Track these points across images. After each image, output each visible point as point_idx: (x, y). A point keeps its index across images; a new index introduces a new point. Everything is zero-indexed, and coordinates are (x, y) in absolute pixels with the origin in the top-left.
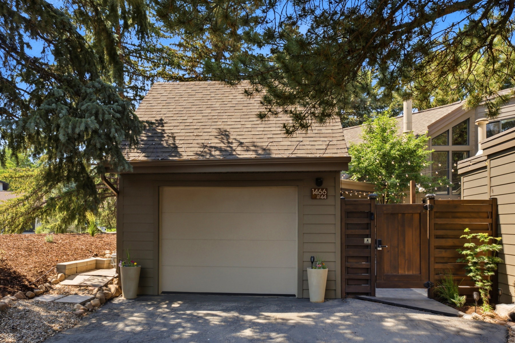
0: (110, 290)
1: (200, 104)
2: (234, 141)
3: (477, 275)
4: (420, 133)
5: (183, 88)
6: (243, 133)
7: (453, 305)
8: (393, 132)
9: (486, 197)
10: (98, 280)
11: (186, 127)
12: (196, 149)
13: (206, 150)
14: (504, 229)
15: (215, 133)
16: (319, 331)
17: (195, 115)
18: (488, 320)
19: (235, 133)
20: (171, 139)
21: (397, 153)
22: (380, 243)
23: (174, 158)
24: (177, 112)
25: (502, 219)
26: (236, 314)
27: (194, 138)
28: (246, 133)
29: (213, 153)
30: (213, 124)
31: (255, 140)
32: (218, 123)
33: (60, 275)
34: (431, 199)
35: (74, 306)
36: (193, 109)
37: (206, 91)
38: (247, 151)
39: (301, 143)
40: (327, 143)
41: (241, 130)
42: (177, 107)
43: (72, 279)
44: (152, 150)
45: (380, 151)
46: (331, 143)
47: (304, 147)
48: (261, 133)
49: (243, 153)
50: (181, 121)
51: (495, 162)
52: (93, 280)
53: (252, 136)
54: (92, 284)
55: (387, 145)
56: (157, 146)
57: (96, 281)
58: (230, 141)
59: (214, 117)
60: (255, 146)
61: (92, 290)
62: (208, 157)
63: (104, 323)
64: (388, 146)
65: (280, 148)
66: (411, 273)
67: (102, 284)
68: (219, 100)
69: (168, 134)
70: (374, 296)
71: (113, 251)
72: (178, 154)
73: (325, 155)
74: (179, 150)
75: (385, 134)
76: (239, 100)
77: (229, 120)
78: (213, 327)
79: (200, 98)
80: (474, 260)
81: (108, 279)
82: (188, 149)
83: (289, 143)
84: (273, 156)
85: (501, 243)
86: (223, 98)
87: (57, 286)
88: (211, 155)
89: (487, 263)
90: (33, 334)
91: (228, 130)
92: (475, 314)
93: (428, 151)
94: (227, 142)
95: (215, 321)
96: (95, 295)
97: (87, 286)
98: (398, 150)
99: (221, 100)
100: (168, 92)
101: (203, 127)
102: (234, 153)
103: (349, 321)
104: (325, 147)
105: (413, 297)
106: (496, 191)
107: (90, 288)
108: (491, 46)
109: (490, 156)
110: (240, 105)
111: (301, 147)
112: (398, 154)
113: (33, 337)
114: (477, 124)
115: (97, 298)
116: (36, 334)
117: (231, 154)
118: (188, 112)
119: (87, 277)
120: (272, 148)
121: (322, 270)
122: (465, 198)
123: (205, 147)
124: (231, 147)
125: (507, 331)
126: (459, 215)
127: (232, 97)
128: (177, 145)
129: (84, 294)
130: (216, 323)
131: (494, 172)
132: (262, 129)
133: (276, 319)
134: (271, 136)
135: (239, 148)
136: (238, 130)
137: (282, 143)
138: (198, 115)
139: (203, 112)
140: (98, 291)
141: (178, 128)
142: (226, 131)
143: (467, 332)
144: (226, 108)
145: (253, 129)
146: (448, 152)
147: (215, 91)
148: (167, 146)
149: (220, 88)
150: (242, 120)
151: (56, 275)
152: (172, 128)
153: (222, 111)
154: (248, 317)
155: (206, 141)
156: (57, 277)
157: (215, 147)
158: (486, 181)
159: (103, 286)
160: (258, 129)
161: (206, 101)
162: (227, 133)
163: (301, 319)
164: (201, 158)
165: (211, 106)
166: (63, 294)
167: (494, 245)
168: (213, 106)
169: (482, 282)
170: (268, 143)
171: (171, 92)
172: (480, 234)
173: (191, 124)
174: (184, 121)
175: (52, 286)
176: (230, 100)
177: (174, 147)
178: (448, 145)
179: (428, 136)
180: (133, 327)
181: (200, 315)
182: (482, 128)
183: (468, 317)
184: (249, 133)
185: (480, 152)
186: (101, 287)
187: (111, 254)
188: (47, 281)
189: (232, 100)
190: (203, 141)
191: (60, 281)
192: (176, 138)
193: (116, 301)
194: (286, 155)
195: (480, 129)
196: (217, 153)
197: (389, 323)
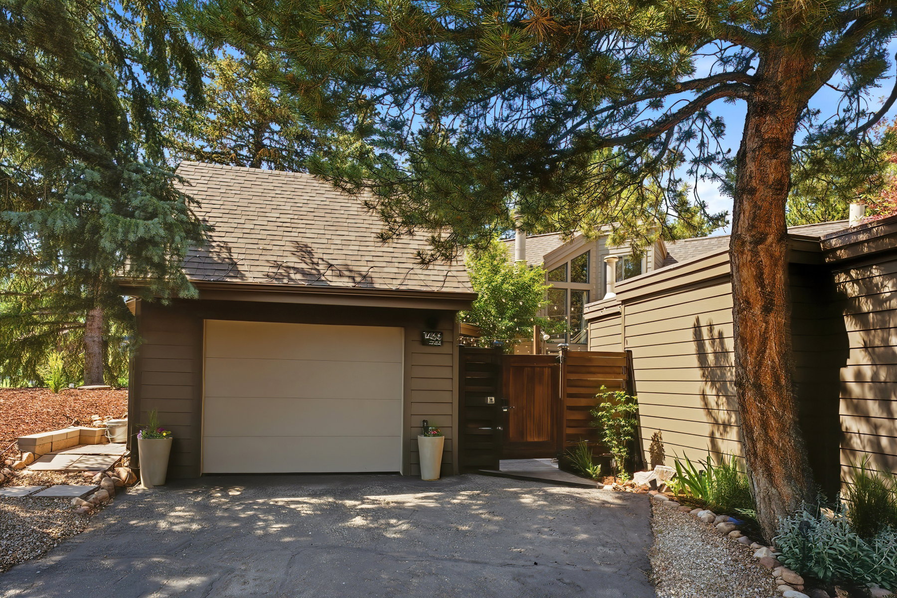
0: (119, 475)
1: (262, 202)
2: (320, 262)
3: (613, 439)
4: (534, 264)
5: (230, 175)
6: (331, 251)
7: (589, 476)
8: (504, 261)
9: (620, 349)
10: (96, 460)
11: (246, 236)
12: (266, 269)
13: (280, 271)
14: (639, 386)
15: (290, 247)
16: (450, 514)
17: (256, 218)
18: (629, 489)
19: (320, 251)
20: (224, 250)
21: (510, 288)
22: (506, 403)
23: (234, 280)
24: (227, 211)
25: (637, 375)
26: (331, 500)
27: (260, 252)
28: (336, 252)
29: (292, 276)
30: (286, 234)
31: (349, 263)
32: (292, 234)
33: (25, 455)
34: (565, 350)
35: (70, 501)
36: (251, 209)
37: (267, 184)
38: (341, 276)
39: (412, 272)
40: (445, 273)
41: (328, 246)
42: (226, 203)
43: (50, 461)
44: (196, 265)
45: (489, 283)
46: (449, 274)
47: (416, 277)
48: (356, 253)
49: (335, 279)
50: (235, 225)
51: (630, 309)
52: (88, 460)
53: (344, 257)
54: (87, 467)
55: (498, 277)
56: (203, 260)
57: (93, 462)
58: (315, 260)
59: (285, 225)
60: (351, 271)
61: (91, 477)
62: (285, 281)
63: (132, 522)
64: (498, 279)
65: (385, 275)
66: (541, 440)
67: (105, 467)
68: (289, 200)
69: (218, 243)
70: (498, 469)
71: (106, 417)
72: (239, 274)
73: (444, 290)
74: (240, 268)
75: (495, 263)
76: (319, 203)
77: (307, 231)
78: (306, 518)
79: (260, 194)
80: (610, 423)
81: (113, 459)
82: (253, 268)
83: (396, 270)
84: (377, 286)
85: (636, 403)
86: (294, 197)
87: (25, 472)
88: (290, 279)
89: (624, 426)
90: (22, 546)
91: (309, 245)
92: (614, 484)
93: (545, 287)
94: (310, 261)
95: (305, 510)
96: (99, 482)
97: (80, 472)
98: (512, 285)
99: (292, 200)
100: (208, 179)
101: (272, 238)
102: (323, 278)
103: (480, 500)
104: (442, 279)
105: (542, 469)
106: (631, 343)
107: (86, 474)
108: (640, 185)
109: (625, 302)
110: (321, 211)
111: (413, 277)
112: (511, 290)
113: (24, 549)
114: (605, 261)
115: (103, 488)
116: (27, 545)
117: (318, 280)
118: (244, 213)
119: (76, 458)
120: (373, 275)
121: (437, 439)
122: (593, 350)
123: (279, 267)
124: (318, 270)
125: (650, 501)
126: (593, 369)
127: (308, 198)
128: (235, 260)
129: (77, 483)
130: (308, 512)
131: (629, 320)
132: (357, 248)
133: (388, 503)
134: (370, 258)
135: (329, 272)
136: (323, 246)
137: (386, 270)
138: (260, 218)
139: (267, 215)
140: (102, 478)
141: (233, 235)
142: (306, 246)
143: (612, 504)
144: (301, 213)
145: (344, 247)
146: (567, 290)
147: (281, 185)
148: (220, 261)
149: (288, 182)
150: (326, 232)
151: (19, 455)
152: (223, 234)
153: (296, 217)
154: (349, 503)
155: (279, 259)
156: (21, 458)
157: (294, 268)
158: (619, 329)
159: (108, 470)
160: (352, 247)
161: (270, 199)
162: (309, 249)
163: (420, 501)
164: (275, 282)
165: (278, 207)
166: (39, 485)
167: (631, 404)
168: (281, 207)
169: (618, 447)
170: (368, 268)
171: (211, 179)
172: (617, 392)
173: (253, 231)
174: (240, 226)
175: (16, 472)
176: (306, 201)
177: (232, 264)
178: (567, 281)
179: (544, 269)
180: (186, 525)
181: (280, 504)
182: (612, 267)
183: (608, 487)
184: (340, 252)
185: (610, 295)
186: (105, 472)
187: (103, 420)
188: (5, 465)
189: (309, 202)
190: (275, 258)
191: (28, 465)
192: (233, 250)
193: (133, 491)
194: (394, 285)
195: (608, 267)
196: (299, 276)
197: (527, 499)
